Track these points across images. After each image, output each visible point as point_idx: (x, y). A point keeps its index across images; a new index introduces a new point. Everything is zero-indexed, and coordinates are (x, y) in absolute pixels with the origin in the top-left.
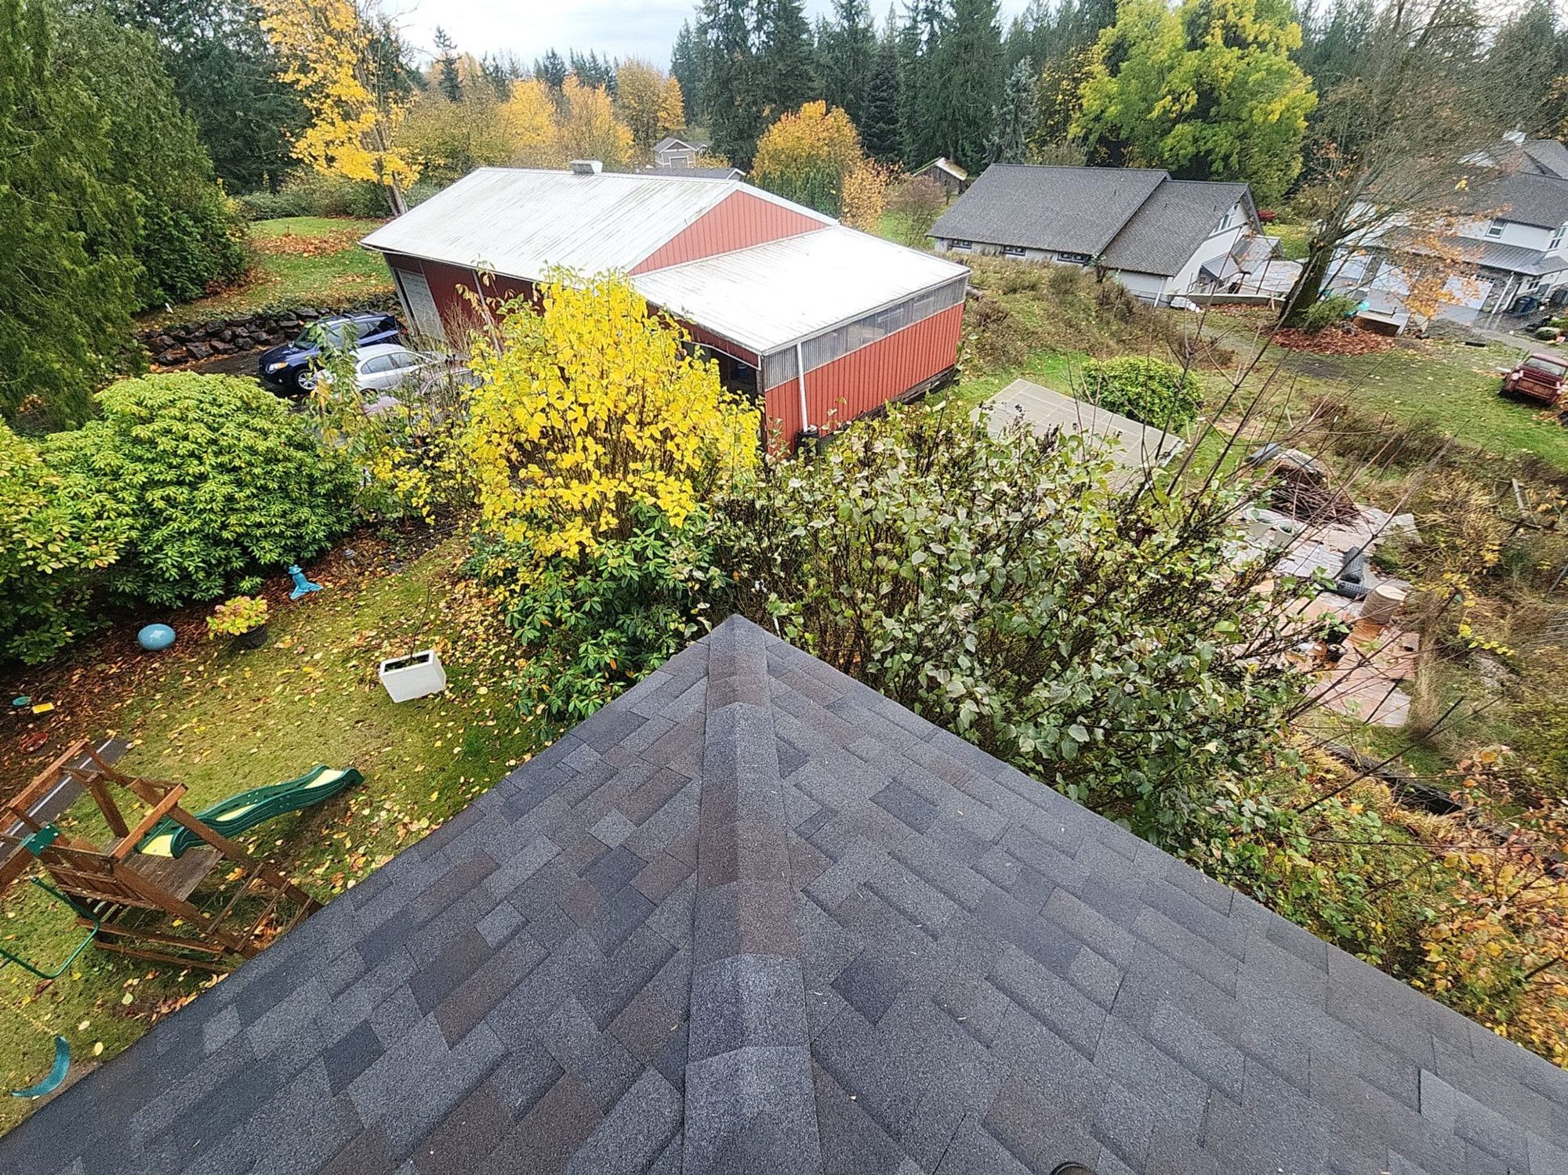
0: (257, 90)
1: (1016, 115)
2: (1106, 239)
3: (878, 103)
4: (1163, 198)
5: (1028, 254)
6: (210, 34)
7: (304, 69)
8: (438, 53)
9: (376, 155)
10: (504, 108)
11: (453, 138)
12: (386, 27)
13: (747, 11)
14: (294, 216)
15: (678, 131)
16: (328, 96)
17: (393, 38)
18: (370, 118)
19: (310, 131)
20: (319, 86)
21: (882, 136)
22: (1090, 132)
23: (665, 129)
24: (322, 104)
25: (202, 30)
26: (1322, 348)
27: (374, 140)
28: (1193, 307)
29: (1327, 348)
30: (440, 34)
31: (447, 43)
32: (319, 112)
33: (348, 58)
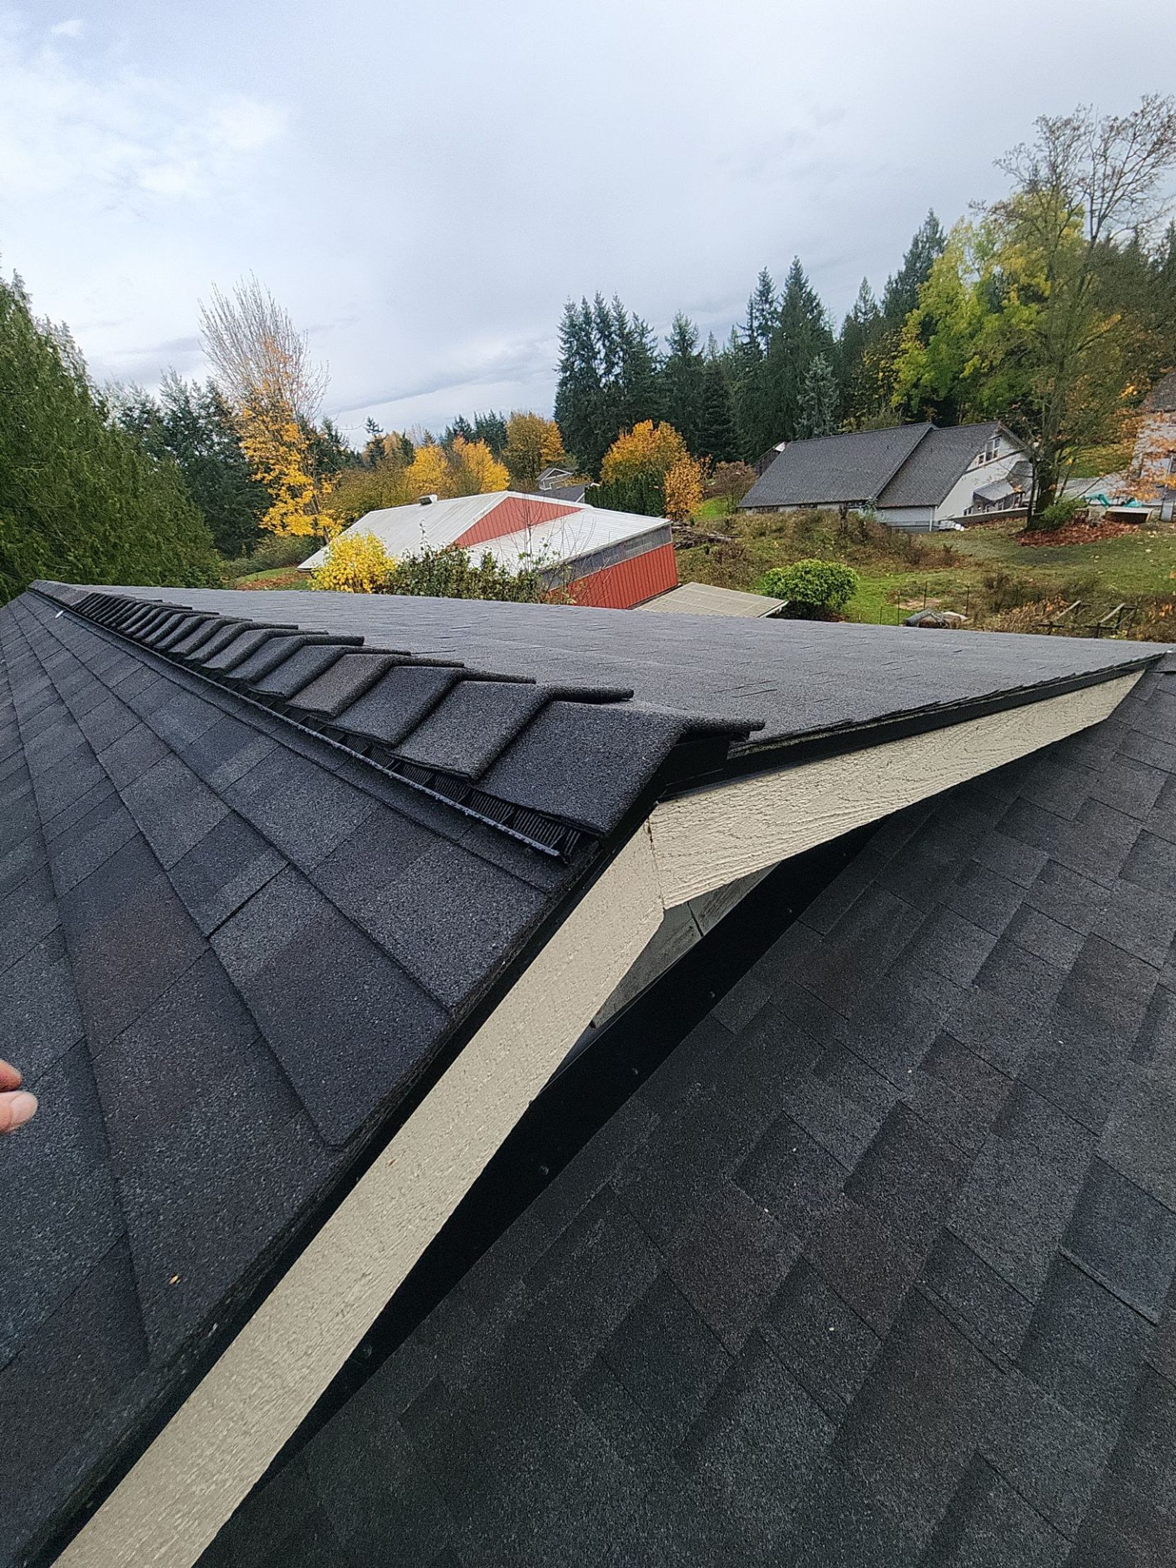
0: (238, 489)
1: (819, 399)
2: (880, 486)
3: (711, 410)
4: (931, 444)
5: (819, 507)
6: (205, 453)
7: (268, 470)
8: (370, 437)
9: (312, 517)
10: (409, 471)
11: (370, 497)
12: (329, 427)
13: (597, 362)
14: (262, 570)
15: (560, 461)
16: (283, 485)
17: (334, 434)
18: (308, 495)
19: (271, 509)
20: (277, 479)
21: (717, 435)
22: (910, 398)
23: (548, 462)
24: (279, 490)
25: (200, 452)
26: (1059, 542)
27: (312, 508)
28: (958, 527)
29: (1062, 542)
30: (371, 423)
31: (376, 428)
32: (278, 495)
33: (295, 458)
